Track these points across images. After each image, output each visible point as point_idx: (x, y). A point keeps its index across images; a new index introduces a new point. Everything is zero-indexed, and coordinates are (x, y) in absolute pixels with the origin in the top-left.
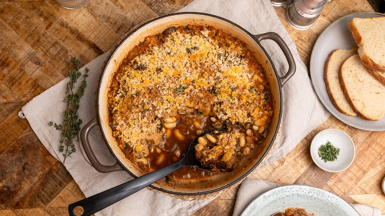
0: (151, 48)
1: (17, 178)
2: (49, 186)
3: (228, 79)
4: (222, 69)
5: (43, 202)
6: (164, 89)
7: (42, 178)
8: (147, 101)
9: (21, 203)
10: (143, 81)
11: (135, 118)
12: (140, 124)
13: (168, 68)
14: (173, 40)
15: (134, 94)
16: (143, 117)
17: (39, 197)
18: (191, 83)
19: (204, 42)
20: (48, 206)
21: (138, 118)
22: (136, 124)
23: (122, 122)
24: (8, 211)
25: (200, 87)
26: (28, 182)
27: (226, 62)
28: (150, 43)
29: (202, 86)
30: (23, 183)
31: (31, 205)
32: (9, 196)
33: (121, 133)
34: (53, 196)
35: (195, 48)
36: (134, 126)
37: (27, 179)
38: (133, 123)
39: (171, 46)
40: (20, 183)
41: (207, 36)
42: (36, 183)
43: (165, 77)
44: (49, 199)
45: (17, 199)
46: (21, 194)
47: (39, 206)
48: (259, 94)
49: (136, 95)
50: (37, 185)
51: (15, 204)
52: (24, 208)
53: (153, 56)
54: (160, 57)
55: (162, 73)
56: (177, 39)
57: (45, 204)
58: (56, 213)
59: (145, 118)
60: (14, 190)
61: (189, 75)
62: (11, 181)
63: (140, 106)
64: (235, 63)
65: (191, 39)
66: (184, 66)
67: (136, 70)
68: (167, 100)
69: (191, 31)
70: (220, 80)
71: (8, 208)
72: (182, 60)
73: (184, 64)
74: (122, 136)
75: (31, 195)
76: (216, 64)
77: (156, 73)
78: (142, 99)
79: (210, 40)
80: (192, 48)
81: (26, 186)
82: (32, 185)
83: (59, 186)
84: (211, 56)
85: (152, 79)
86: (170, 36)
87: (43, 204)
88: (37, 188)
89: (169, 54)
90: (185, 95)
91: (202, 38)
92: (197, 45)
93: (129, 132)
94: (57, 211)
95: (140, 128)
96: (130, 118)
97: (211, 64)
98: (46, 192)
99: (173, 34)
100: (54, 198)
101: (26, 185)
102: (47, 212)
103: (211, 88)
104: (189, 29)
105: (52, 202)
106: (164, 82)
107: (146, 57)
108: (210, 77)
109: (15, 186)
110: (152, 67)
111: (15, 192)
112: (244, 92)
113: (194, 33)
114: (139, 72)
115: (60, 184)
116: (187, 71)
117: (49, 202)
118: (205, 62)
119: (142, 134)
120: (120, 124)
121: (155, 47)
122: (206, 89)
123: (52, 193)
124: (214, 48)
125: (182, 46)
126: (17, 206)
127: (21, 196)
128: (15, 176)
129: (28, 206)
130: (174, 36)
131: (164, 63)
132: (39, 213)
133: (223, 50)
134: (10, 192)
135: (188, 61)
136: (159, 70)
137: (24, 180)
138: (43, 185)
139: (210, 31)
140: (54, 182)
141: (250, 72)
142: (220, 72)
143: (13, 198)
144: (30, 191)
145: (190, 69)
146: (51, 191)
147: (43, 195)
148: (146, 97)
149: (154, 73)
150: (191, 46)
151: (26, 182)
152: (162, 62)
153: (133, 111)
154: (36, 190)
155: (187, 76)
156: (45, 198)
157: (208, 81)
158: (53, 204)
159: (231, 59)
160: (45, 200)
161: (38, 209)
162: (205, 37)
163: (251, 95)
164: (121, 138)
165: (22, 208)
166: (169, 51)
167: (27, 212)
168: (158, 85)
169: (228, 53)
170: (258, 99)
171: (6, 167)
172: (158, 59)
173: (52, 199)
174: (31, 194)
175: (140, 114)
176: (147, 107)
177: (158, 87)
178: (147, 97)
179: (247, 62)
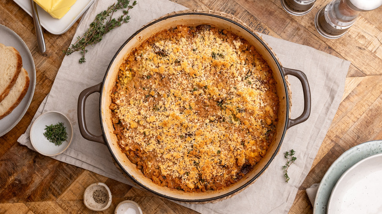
0: (179, 37)
1: (28, 171)
2: (60, 179)
3: (239, 99)
4: (238, 86)
5: (54, 195)
6: (175, 83)
7: (53, 171)
8: (155, 87)
9: (33, 197)
10: (159, 67)
11: (137, 98)
12: (140, 106)
13: (187, 65)
14: (204, 39)
15: (145, 76)
16: (145, 101)
17: (50, 190)
18: (203, 88)
19: (232, 53)
20: (59, 199)
21: (140, 100)
22: (136, 105)
23: (124, 98)
24: (21, 204)
25: (210, 94)
26: (39, 175)
27: (245, 81)
28: (180, 32)
29: (212, 94)
30: (34, 176)
31: (43, 198)
32: (20, 189)
33: (118, 108)
34: (63, 189)
35: (221, 56)
36: (133, 106)
37: (38, 172)
38: (133, 103)
39: (199, 44)
40: (31, 176)
41: (237, 47)
42: (47, 176)
43: (181, 71)
44: (60, 192)
45: (28, 192)
46: (33, 187)
47: (50, 199)
48: (263, 128)
49: (147, 78)
50: (48, 177)
51: (27, 197)
52: (36, 201)
53: (178, 47)
54: (184, 49)
55: (179, 66)
56: (207, 39)
57: (57, 197)
58: (67, 206)
59: (147, 102)
60: (25, 183)
61: (205, 79)
62: (22, 174)
63: (146, 89)
64: (254, 86)
65: (221, 44)
66: (203, 68)
67: (156, 53)
68: (174, 94)
69: (224, 36)
70: (232, 96)
71: (20, 201)
72: (204, 62)
73: (204, 66)
74: (118, 111)
75: (42, 189)
76: (235, 79)
77: (174, 64)
78: (151, 84)
79: (239, 53)
80: (218, 54)
81: (37, 180)
82: (43, 178)
83: (69, 179)
84: (233, 70)
85: (168, 68)
86: (202, 33)
87: (54, 197)
88: (48, 181)
89: (194, 50)
90: (193, 97)
91: (231, 48)
92: (224, 54)
93: (127, 110)
94: (68, 204)
95: (139, 110)
96: (133, 97)
97: (230, 77)
98: (57, 185)
99: (205, 32)
100: (65, 191)
101: (37, 178)
102: (59, 205)
103: (220, 100)
104: (223, 34)
105: (63, 195)
106: (178, 76)
107: (170, 45)
108: (224, 90)
109: (27, 179)
110: (172, 56)
111: (27, 186)
112: (249, 118)
113: (226, 39)
114: (159, 57)
115: (71, 177)
116: (204, 74)
117: (59, 195)
118: (226, 72)
119: (139, 116)
120: (121, 99)
121: (183, 38)
122: (215, 99)
123: (63, 186)
124: (239, 62)
125: (210, 48)
126: (29, 199)
127: (33, 189)
128: (26, 170)
129: (40, 199)
130: (206, 35)
131: (186, 57)
132: (50, 206)
133: (247, 67)
134: (22, 185)
135: (209, 65)
136: (178, 62)
137: (35, 173)
138: (54, 178)
139: (242, 44)
140: (64, 175)
141: (265, 101)
142: (235, 88)
143: (25, 191)
144: (41, 184)
145: (208, 73)
146: (62, 184)
147: (54, 188)
148: (155, 83)
149: (172, 64)
150: (218, 52)
151: (37, 175)
152: (184, 56)
153: (137, 92)
154: (47, 183)
155: (202, 79)
156: (56, 191)
157: (219, 93)
158: (64, 197)
159: (252, 80)
160: (56, 193)
161: (50, 202)
162: (236, 49)
163: (255, 125)
164: (117, 113)
165: (34, 201)
166: (195, 48)
167: (39, 205)
168: (171, 77)
169: (251, 73)
170: (259, 131)
171: (17, 160)
172: (181, 51)
173: (62, 192)
174: (42, 187)
175: (143, 97)
176: (153, 93)
177: (171, 78)
178: (157, 84)
179: (266, 90)
